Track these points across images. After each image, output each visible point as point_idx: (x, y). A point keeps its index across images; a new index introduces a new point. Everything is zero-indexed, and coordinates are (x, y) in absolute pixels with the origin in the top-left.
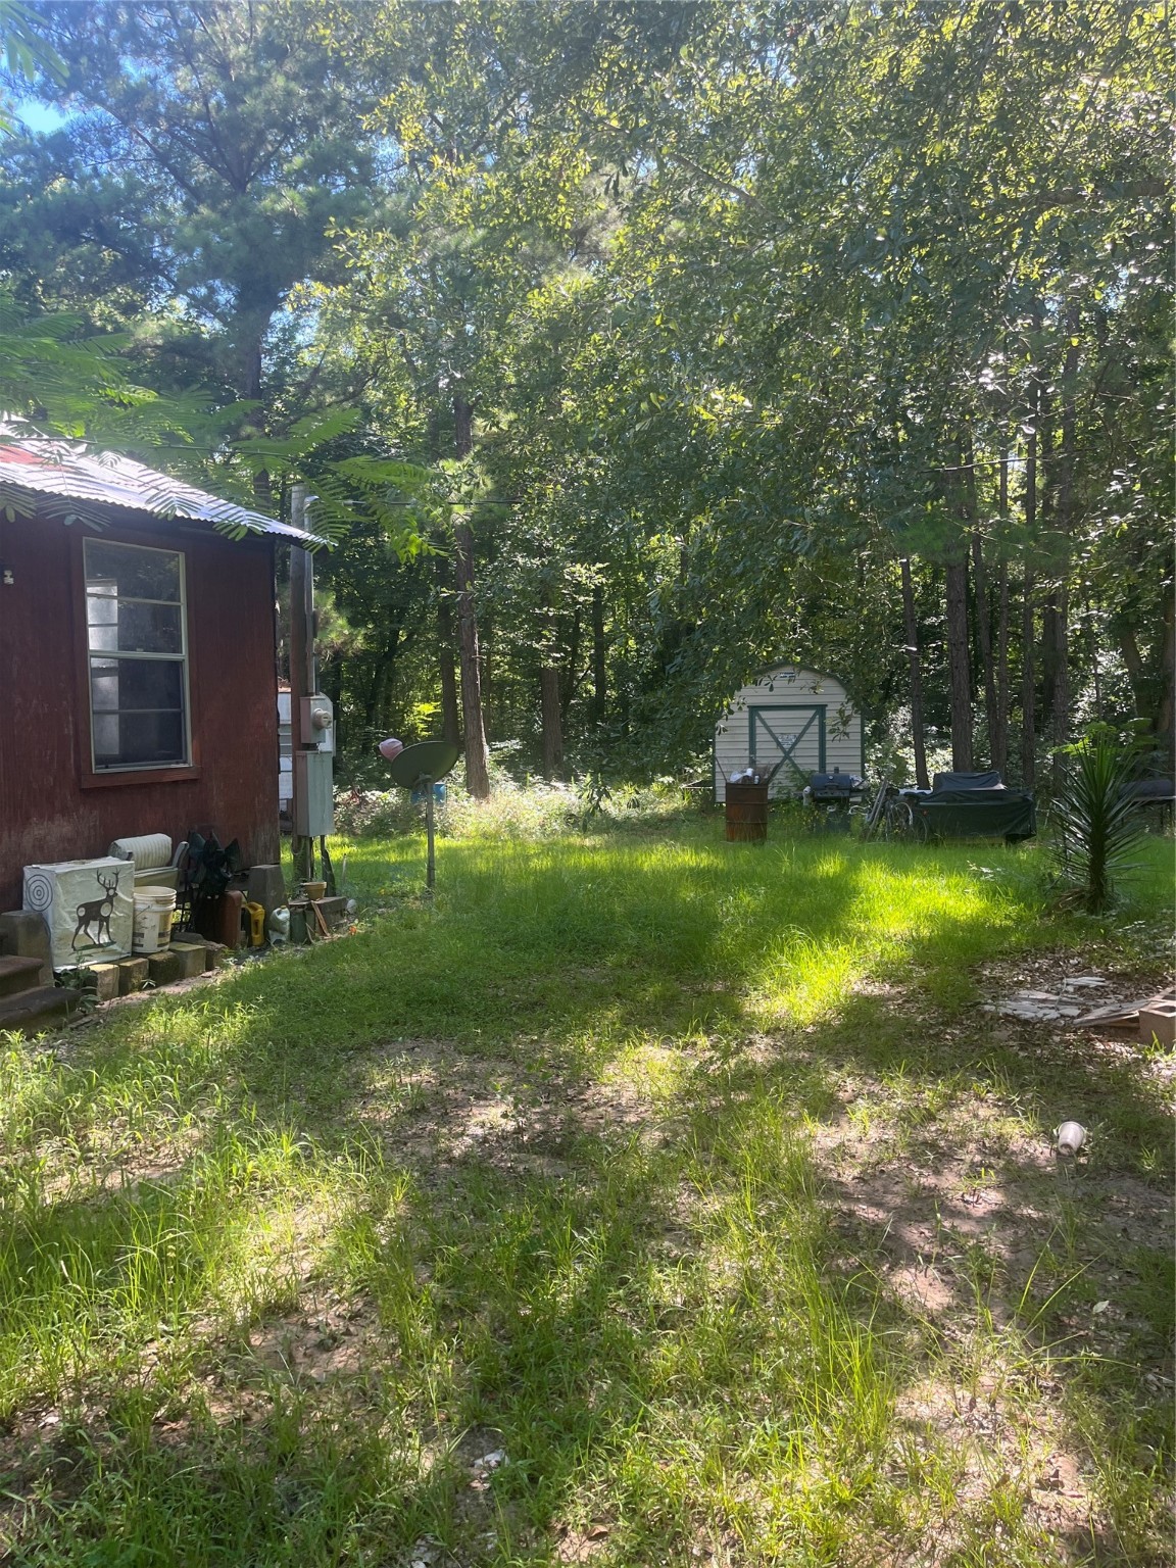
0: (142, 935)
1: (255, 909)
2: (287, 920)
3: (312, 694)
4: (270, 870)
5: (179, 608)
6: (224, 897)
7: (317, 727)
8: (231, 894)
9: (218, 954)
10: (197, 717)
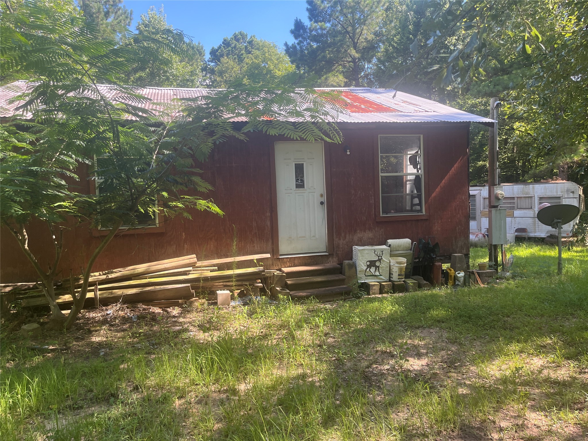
0: (392, 274)
1: (451, 271)
2: (462, 277)
3: (496, 185)
4: (458, 256)
5: (420, 155)
6: (433, 264)
7: (498, 199)
8: (436, 264)
9: (425, 285)
10: (428, 195)
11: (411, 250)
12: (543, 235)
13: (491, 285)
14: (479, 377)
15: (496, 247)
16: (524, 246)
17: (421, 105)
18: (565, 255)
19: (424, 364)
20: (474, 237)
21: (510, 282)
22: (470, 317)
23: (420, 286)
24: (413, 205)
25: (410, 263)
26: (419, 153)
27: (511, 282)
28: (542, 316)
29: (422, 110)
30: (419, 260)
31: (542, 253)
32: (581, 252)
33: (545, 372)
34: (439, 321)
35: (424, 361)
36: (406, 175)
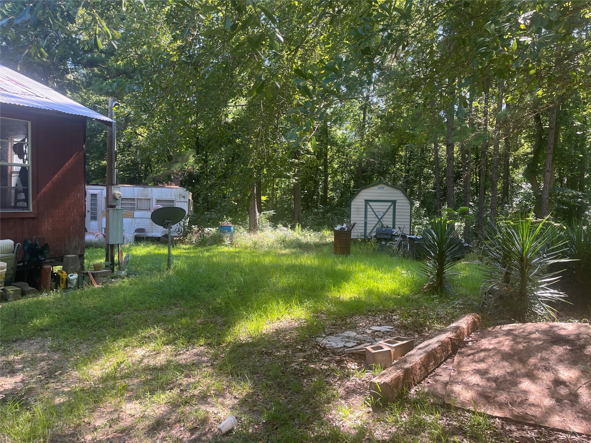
1: (62, 273)
2: (75, 279)
3: (114, 185)
4: (72, 257)
5: (28, 144)
6: (41, 268)
7: (115, 199)
8: (45, 267)
9: (29, 292)
10: (36, 191)
11: (13, 252)
12: (159, 235)
13: (105, 284)
14: (80, 380)
15: (112, 246)
16: (142, 245)
17: (31, 87)
18: (174, 252)
19: (18, 381)
20: (94, 238)
21: (124, 280)
22: (78, 321)
23: (23, 294)
24: (17, 200)
25: (12, 268)
26: (26, 141)
27: (126, 280)
28: (150, 309)
29: (32, 94)
30: (24, 264)
31: (157, 252)
32: (188, 249)
33: (146, 361)
34: (42, 330)
35: (19, 378)
36: (11, 166)
